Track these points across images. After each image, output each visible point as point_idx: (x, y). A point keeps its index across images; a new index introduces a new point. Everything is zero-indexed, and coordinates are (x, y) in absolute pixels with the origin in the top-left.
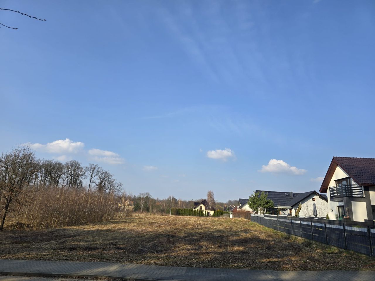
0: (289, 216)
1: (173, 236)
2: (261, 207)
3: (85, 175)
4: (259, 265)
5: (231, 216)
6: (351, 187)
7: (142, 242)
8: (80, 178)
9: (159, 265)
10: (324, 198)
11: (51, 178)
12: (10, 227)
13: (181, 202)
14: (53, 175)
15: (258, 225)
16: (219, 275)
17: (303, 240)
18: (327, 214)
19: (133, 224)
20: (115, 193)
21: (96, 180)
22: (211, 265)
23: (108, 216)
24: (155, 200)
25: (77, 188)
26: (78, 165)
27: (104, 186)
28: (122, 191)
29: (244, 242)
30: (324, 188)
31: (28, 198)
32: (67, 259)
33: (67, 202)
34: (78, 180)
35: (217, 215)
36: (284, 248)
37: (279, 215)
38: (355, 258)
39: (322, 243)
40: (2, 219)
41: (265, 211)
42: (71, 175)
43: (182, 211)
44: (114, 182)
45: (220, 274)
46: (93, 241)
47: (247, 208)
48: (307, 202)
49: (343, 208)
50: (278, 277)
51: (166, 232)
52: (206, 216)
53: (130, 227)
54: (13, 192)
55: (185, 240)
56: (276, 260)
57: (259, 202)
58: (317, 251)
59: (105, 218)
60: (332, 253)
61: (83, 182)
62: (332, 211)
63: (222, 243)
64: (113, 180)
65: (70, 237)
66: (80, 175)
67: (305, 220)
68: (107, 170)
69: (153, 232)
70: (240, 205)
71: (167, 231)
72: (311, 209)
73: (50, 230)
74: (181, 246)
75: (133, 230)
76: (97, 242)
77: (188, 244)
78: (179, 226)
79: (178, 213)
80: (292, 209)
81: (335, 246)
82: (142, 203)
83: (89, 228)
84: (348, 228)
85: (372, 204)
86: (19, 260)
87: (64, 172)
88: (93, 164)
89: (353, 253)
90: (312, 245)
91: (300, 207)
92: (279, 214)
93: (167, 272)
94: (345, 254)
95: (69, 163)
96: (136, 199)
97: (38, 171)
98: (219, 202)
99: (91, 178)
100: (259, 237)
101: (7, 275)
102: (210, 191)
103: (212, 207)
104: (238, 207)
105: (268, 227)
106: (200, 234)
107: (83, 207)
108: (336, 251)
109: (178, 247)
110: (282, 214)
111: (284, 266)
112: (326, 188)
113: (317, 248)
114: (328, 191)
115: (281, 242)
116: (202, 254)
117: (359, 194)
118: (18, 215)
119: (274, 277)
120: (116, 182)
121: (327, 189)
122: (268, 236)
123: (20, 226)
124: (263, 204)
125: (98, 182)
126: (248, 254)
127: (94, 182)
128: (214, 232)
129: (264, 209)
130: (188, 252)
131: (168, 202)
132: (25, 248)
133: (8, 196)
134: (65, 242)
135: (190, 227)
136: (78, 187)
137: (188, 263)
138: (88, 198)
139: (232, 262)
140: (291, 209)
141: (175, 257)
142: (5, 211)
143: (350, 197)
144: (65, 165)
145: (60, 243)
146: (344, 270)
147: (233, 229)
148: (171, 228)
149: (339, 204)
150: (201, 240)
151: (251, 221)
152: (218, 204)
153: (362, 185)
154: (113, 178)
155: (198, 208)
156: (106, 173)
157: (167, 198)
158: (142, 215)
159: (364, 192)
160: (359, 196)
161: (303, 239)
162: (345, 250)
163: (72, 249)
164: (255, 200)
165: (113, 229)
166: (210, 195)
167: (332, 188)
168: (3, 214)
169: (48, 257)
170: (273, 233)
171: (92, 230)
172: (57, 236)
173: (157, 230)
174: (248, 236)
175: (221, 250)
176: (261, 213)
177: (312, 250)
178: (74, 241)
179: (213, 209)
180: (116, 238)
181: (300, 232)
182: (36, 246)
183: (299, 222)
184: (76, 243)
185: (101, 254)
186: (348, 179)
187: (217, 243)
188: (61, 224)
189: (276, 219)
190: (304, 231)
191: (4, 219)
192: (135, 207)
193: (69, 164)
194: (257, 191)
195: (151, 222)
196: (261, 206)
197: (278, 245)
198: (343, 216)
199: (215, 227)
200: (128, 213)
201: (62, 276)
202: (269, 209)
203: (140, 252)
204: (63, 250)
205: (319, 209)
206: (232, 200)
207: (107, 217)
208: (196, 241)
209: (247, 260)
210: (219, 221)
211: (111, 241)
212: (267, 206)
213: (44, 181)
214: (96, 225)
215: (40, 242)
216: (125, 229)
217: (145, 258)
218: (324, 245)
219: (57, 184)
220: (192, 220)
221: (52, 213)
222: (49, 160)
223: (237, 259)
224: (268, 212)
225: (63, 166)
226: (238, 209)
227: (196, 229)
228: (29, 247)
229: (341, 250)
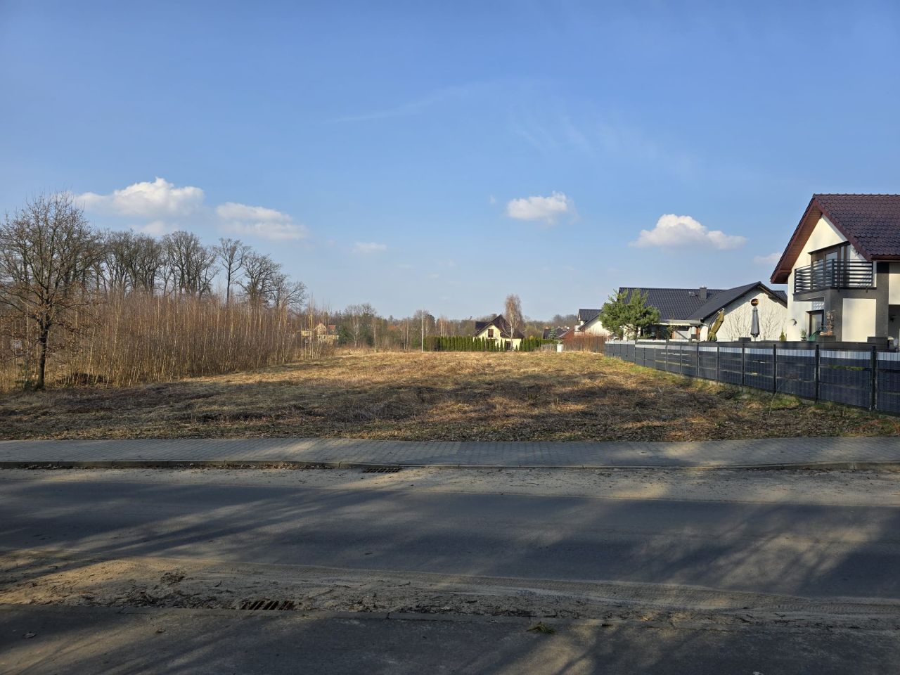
0: (693, 340)
1: (430, 390)
2: (630, 325)
3: (214, 265)
4: (620, 433)
5: (560, 348)
6: (848, 264)
7: (361, 401)
8: (203, 273)
9: (402, 440)
10: (780, 298)
11: (135, 274)
12: (60, 382)
13: (445, 323)
14: (138, 268)
15: (621, 361)
16: (531, 454)
17: (720, 386)
18: (782, 333)
19: (339, 370)
20: (289, 307)
21: (242, 279)
22: (515, 436)
23: (281, 355)
24: (385, 321)
25: (200, 298)
26: (193, 242)
27: (261, 290)
28: (306, 301)
29: (588, 395)
30: (783, 271)
31: (89, 318)
32: (198, 435)
33: (182, 327)
34: (200, 278)
35: (527, 346)
36: (679, 403)
37: (670, 340)
38: (834, 416)
39: (763, 390)
40: (39, 367)
41: (639, 333)
42: (180, 266)
43: (448, 342)
44: (285, 282)
45: (534, 451)
46: (252, 403)
47: (597, 328)
48: (738, 309)
49: (821, 315)
50: (660, 454)
51: (414, 383)
52: (502, 350)
53: (333, 374)
54: (51, 306)
55: (457, 395)
56: (657, 423)
57: (626, 314)
58: (749, 407)
59: (274, 359)
60: (783, 409)
61: (212, 282)
62: (796, 323)
63: (539, 399)
64: (282, 276)
65: (199, 397)
66: (203, 266)
67: (729, 344)
68: (264, 254)
69: (383, 383)
70: (582, 323)
71: (415, 381)
72: (746, 324)
73: (151, 385)
74: (447, 406)
75: (340, 380)
76: (261, 405)
77: (463, 403)
78: (442, 370)
79: (439, 346)
80: (702, 325)
81: (791, 395)
82: (356, 327)
83: (238, 379)
84: (825, 354)
85: (890, 303)
86: (93, 439)
87: (163, 260)
88: (229, 240)
89: (831, 407)
90: (741, 396)
91: (721, 319)
92: (671, 337)
93: (420, 452)
94: (813, 409)
95: (171, 238)
96: (340, 318)
97: (100, 260)
98: (533, 320)
99: (229, 274)
100: (620, 385)
101: (71, 467)
102: (512, 295)
103: (516, 331)
104: (577, 327)
105: (644, 365)
106: (490, 384)
107: (220, 335)
108: (793, 405)
109: (442, 409)
110: (677, 337)
111: (673, 433)
112: (787, 271)
113: (750, 401)
114: (791, 278)
115: (671, 393)
116: (494, 418)
117: (864, 281)
118: (74, 356)
119: (649, 454)
120: (290, 282)
121: (790, 273)
122: (642, 383)
123: (83, 380)
124: (636, 317)
125: (246, 281)
126: (597, 415)
127: (237, 283)
128: (520, 379)
129: (637, 329)
130: (464, 416)
131: (415, 324)
132: (102, 419)
133: (41, 314)
134: (189, 406)
135: (466, 371)
136: (201, 293)
137: (465, 434)
138: (228, 315)
139: (560, 430)
140: (699, 327)
141: (434, 424)
142: (41, 347)
143: (842, 288)
144: (163, 242)
145: (179, 410)
146: (805, 436)
147: (563, 373)
148: (424, 374)
149: (813, 307)
150: (492, 395)
151: (607, 355)
152: (531, 324)
153: (873, 259)
154: (281, 272)
155: (484, 335)
156: (263, 261)
157: (411, 315)
158: (358, 353)
159: (875, 275)
160: (864, 284)
161: (722, 384)
162: (813, 402)
163: (206, 418)
164: (617, 310)
165: (295, 380)
166: (512, 305)
167: (800, 271)
168: (38, 355)
169: (156, 433)
170: (655, 376)
171: (247, 384)
172: (170, 396)
173: (394, 379)
174: (598, 383)
175: (536, 412)
176: (628, 337)
177: (739, 404)
178: (211, 404)
179: (518, 335)
180: (302, 397)
181: (715, 371)
182: (125, 415)
183: (715, 349)
184: (215, 407)
185: (273, 425)
186: (843, 248)
187: (527, 399)
188: (175, 374)
189: (663, 347)
190: (725, 367)
191: (42, 366)
192: (340, 335)
193: (173, 241)
194: (622, 290)
195: (379, 364)
196: (629, 322)
197: (664, 399)
198: (818, 332)
199: (522, 371)
200: (325, 349)
201: (192, 464)
202: (648, 327)
203: (358, 418)
204: (188, 420)
205: (764, 325)
206: (564, 315)
207: (278, 357)
208: (480, 397)
209: (594, 425)
210: (532, 358)
211: (293, 403)
212: (644, 321)
213: (118, 283)
214: (256, 374)
215: (133, 408)
216: (321, 378)
217: (369, 429)
218: (767, 394)
219: (152, 291)
220: (472, 358)
221: (151, 351)
222: (123, 231)
223: (570, 425)
224: (644, 335)
225: (158, 247)
226: (577, 333)
227: (481, 374)
228: (112, 418)
229: (804, 401)
